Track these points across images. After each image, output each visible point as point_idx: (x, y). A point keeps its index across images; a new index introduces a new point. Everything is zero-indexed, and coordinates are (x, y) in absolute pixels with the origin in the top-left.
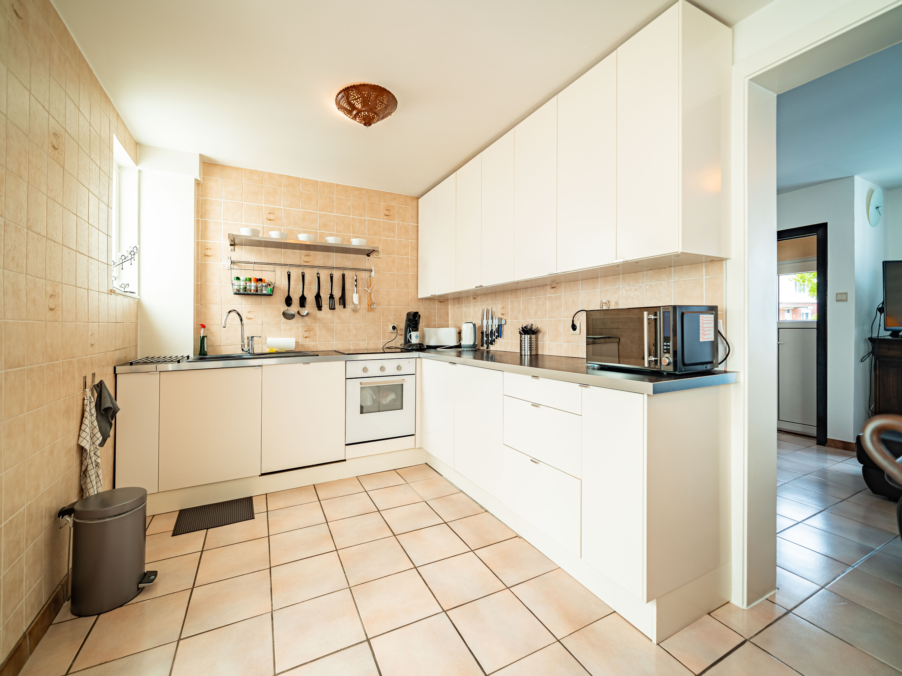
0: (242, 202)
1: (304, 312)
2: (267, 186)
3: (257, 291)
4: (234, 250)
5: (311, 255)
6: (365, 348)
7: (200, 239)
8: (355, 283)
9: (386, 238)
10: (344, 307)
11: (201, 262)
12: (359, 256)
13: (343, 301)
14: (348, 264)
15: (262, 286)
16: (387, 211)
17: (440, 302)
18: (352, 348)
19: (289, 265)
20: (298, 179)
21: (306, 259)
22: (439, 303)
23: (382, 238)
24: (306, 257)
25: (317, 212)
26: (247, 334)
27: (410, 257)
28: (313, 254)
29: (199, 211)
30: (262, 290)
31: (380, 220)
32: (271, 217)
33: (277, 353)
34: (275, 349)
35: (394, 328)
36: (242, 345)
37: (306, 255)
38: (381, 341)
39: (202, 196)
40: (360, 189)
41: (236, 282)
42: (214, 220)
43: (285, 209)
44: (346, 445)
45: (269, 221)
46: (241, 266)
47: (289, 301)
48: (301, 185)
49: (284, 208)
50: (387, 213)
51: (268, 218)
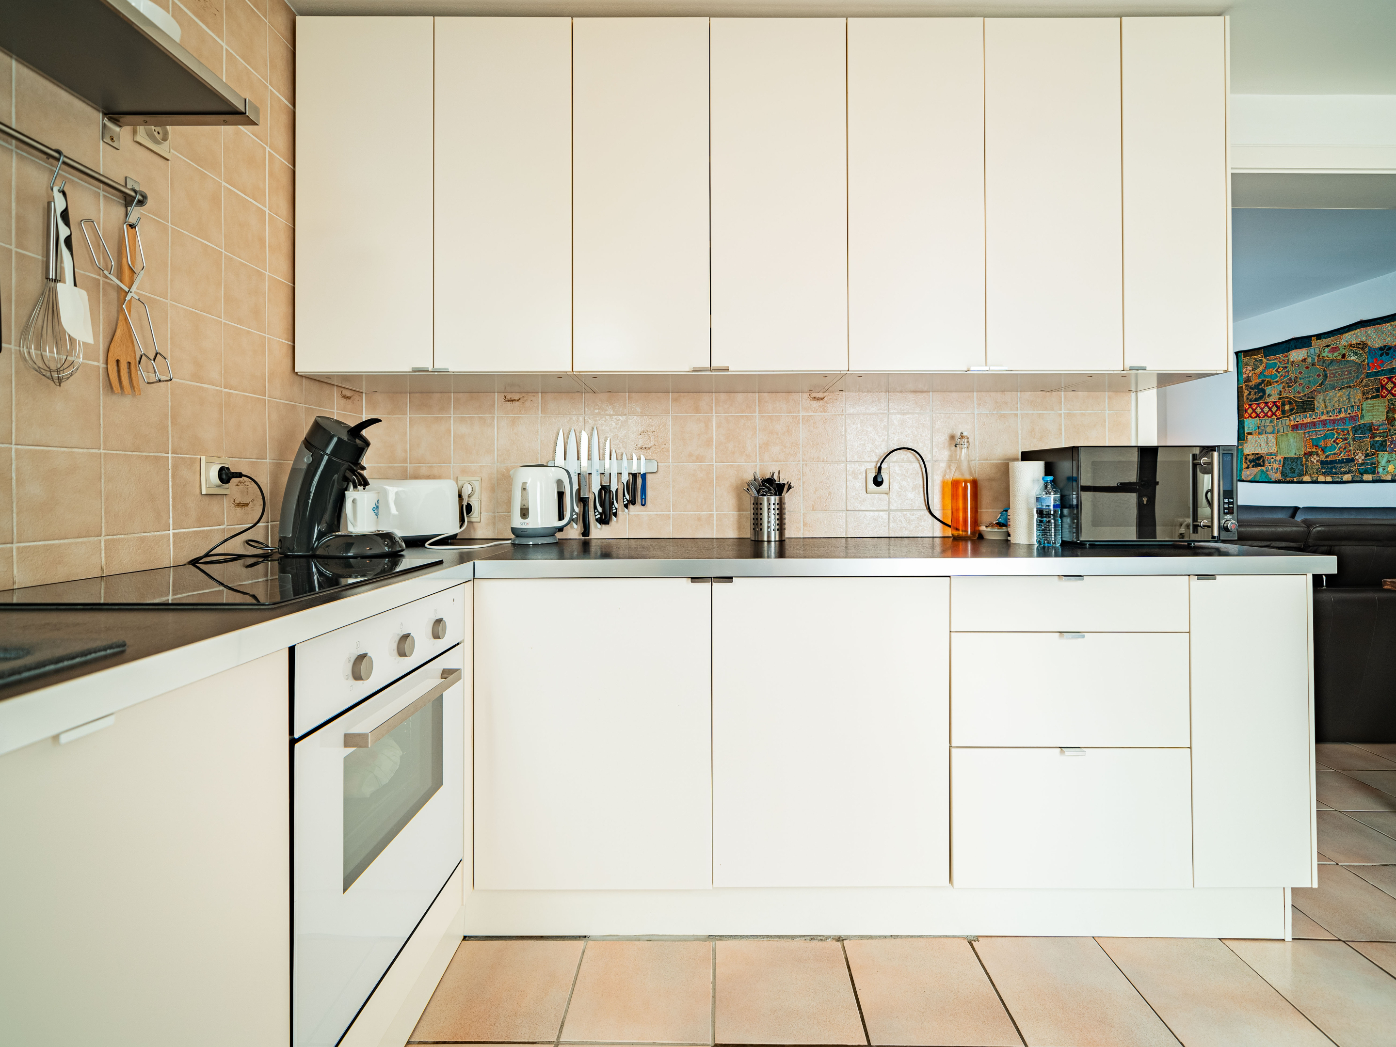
6: (97, 573)
17: (345, 397)
18: (22, 575)
35: (225, 475)
38: (171, 532)
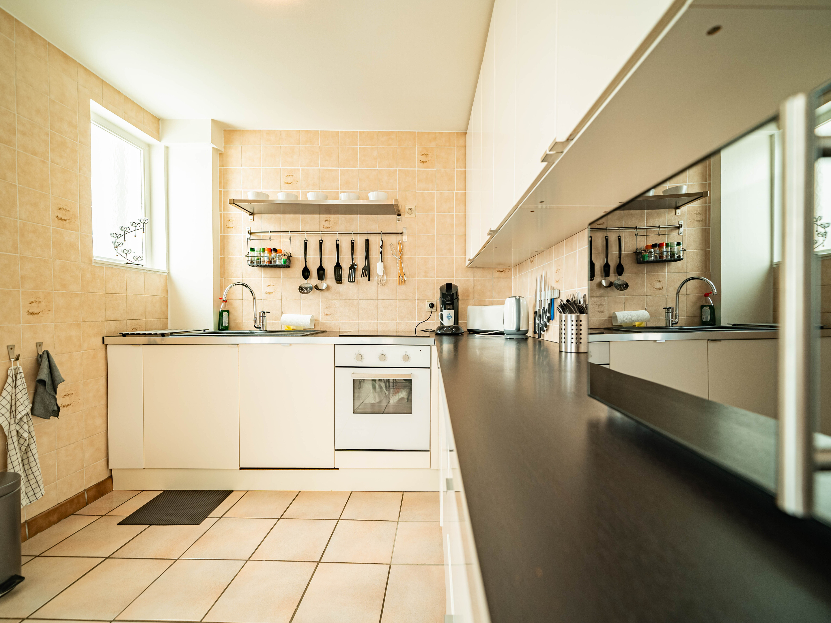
0: (260, 167)
1: (323, 285)
2: (284, 145)
3: (271, 262)
4: (253, 220)
5: (332, 219)
6: (395, 330)
7: (223, 211)
8: (381, 250)
9: (422, 191)
10: (369, 280)
11: (224, 235)
12: (388, 216)
13: (367, 272)
14: (374, 228)
15: (276, 257)
16: (423, 156)
17: (499, 271)
18: (379, 329)
19: (305, 232)
20: (317, 132)
21: (326, 224)
22: (498, 273)
23: (417, 191)
24: (327, 222)
25: (338, 168)
26: (259, 310)
27: (455, 213)
28: (334, 218)
29: (222, 182)
30: (275, 261)
31: (415, 169)
32: (289, 180)
33: (294, 331)
34: (292, 326)
35: (431, 305)
36: (254, 320)
37: (326, 220)
38: (416, 322)
39: (223, 166)
40: (389, 134)
41: (251, 253)
42: (235, 190)
43: (303, 170)
44: (336, 450)
45: (286, 185)
46: (260, 236)
47: (307, 273)
48: (320, 139)
49: (302, 168)
50: (423, 159)
51: (286, 182)
